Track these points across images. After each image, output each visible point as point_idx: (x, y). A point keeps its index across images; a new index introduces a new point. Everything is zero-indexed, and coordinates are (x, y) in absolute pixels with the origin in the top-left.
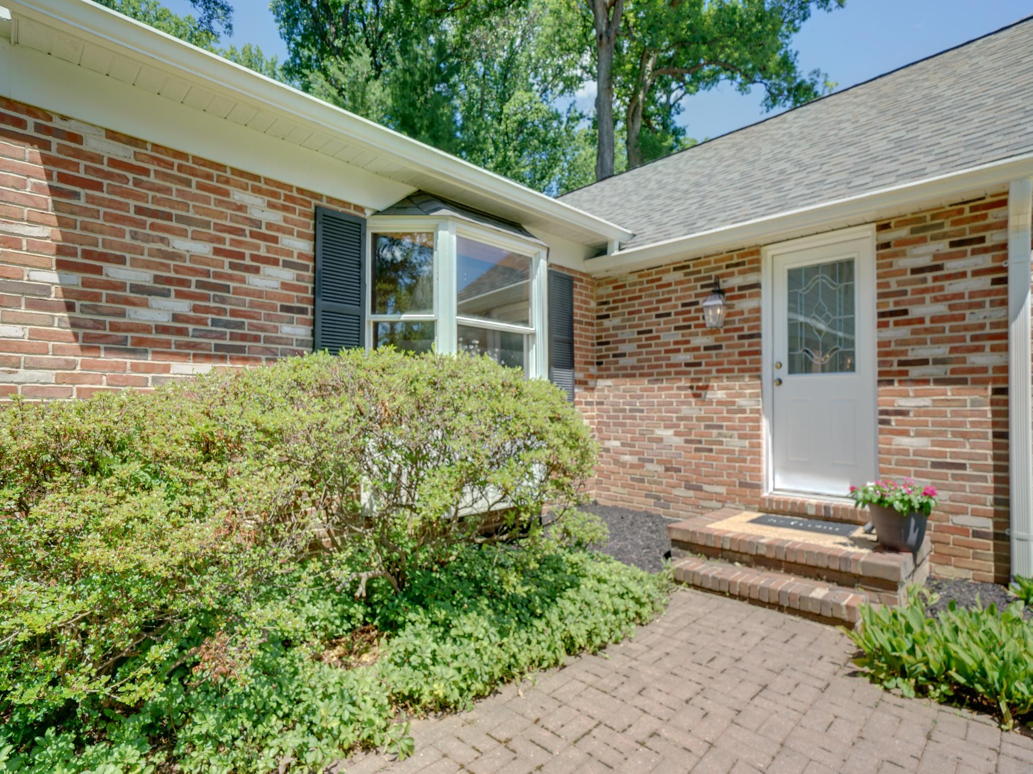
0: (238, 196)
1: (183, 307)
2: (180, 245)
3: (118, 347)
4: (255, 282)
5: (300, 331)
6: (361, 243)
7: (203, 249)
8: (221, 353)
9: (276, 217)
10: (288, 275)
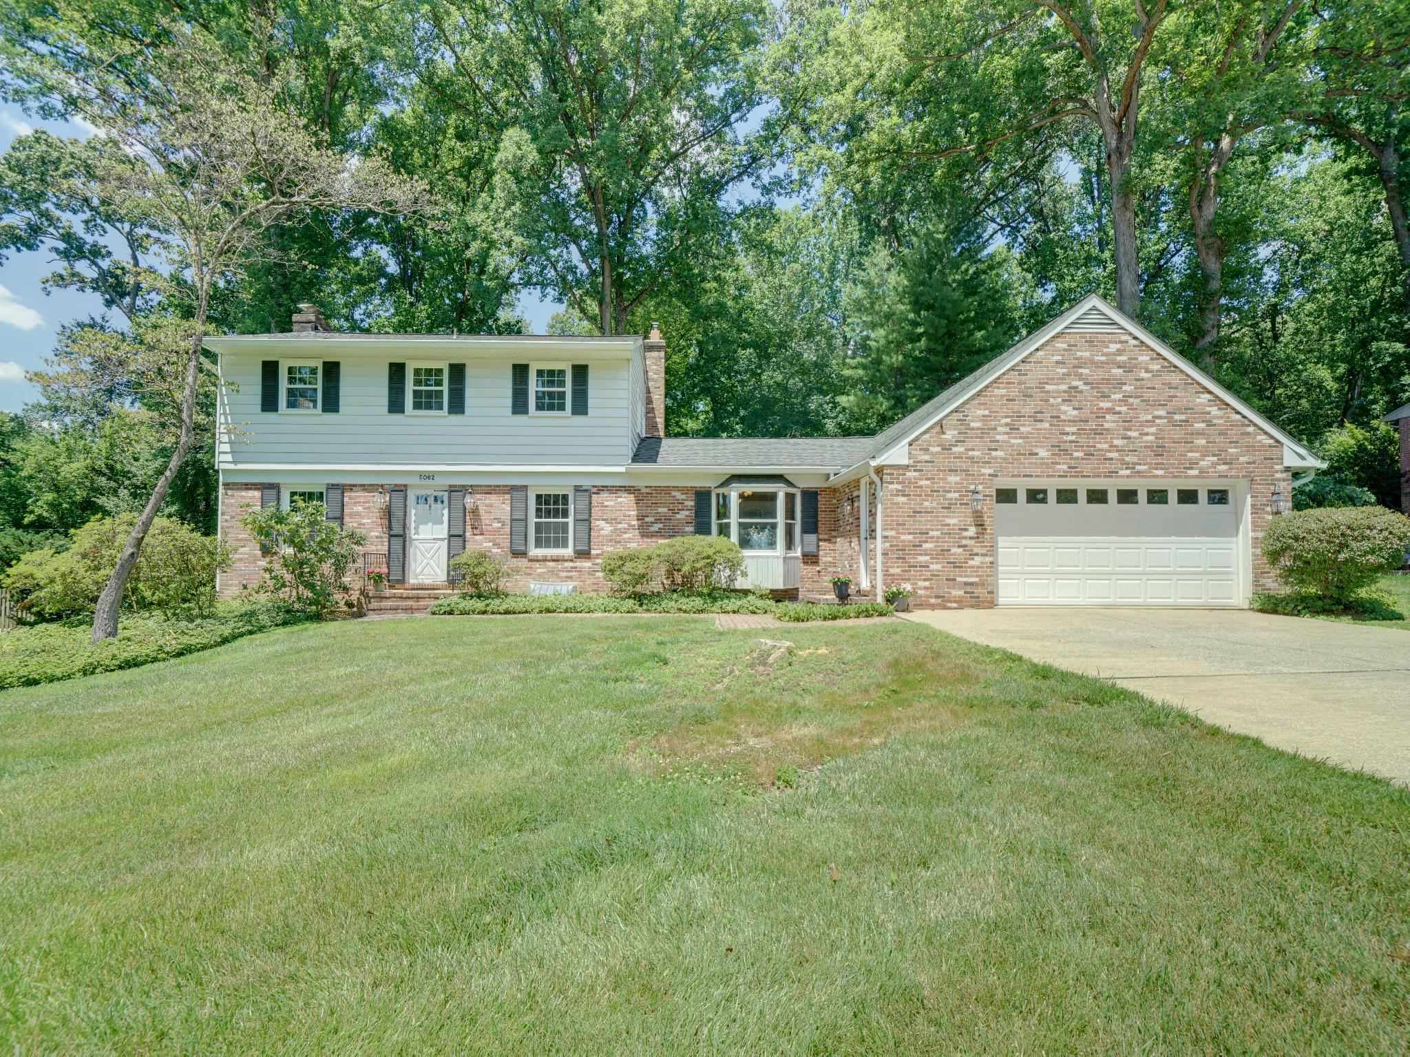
0: (674, 493)
1: (661, 526)
2: (660, 510)
3: (647, 536)
4: (678, 516)
5: (690, 529)
6: (710, 499)
7: (665, 510)
8: (670, 537)
9: (684, 497)
10: (687, 513)
